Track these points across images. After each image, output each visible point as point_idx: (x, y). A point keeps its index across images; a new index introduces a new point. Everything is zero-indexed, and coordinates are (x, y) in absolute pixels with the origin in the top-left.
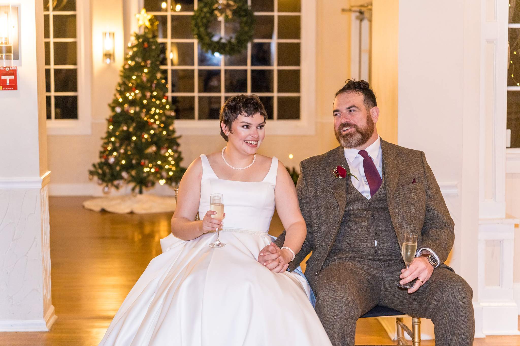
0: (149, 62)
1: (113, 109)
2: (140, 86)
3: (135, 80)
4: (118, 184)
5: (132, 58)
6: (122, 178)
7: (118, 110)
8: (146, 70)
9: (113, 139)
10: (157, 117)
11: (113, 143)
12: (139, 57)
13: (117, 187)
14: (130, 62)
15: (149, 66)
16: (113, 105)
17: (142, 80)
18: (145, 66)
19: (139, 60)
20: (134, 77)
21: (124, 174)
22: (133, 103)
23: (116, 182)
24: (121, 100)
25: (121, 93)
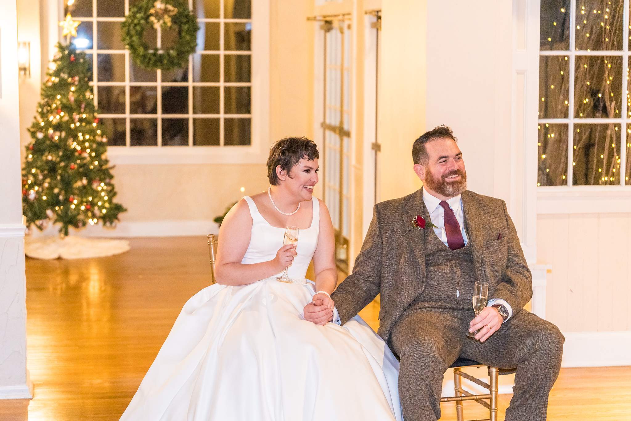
0: (77, 78)
1: (33, 134)
2: (67, 108)
3: (60, 100)
4: (42, 225)
5: (57, 73)
6: (46, 217)
7: (40, 135)
8: (73, 89)
9: (34, 171)
10: (87, 144)
11: (35, 176)
12: (64, 73)
13: (40, 228)
14: (53, 79)
15: (76, 83)
16: (32, 130)
17: (68, 100)
18: (73, 84)
19: (64, 76)
20: (59, 97)
21: (49, 212)
22: (58, 127)
23: (39, 222)
24: (42, 124)
25: (43, 115)
